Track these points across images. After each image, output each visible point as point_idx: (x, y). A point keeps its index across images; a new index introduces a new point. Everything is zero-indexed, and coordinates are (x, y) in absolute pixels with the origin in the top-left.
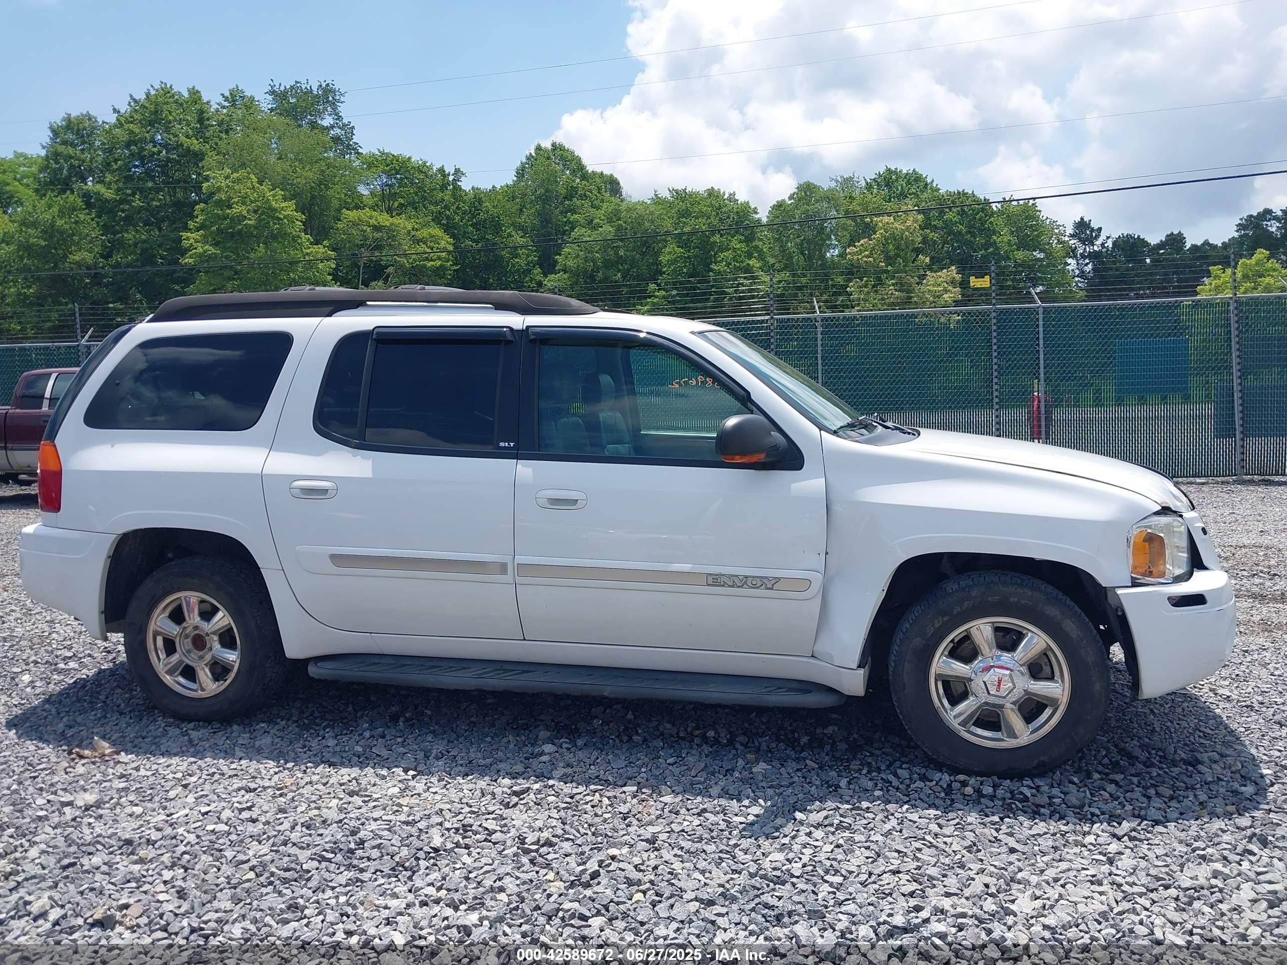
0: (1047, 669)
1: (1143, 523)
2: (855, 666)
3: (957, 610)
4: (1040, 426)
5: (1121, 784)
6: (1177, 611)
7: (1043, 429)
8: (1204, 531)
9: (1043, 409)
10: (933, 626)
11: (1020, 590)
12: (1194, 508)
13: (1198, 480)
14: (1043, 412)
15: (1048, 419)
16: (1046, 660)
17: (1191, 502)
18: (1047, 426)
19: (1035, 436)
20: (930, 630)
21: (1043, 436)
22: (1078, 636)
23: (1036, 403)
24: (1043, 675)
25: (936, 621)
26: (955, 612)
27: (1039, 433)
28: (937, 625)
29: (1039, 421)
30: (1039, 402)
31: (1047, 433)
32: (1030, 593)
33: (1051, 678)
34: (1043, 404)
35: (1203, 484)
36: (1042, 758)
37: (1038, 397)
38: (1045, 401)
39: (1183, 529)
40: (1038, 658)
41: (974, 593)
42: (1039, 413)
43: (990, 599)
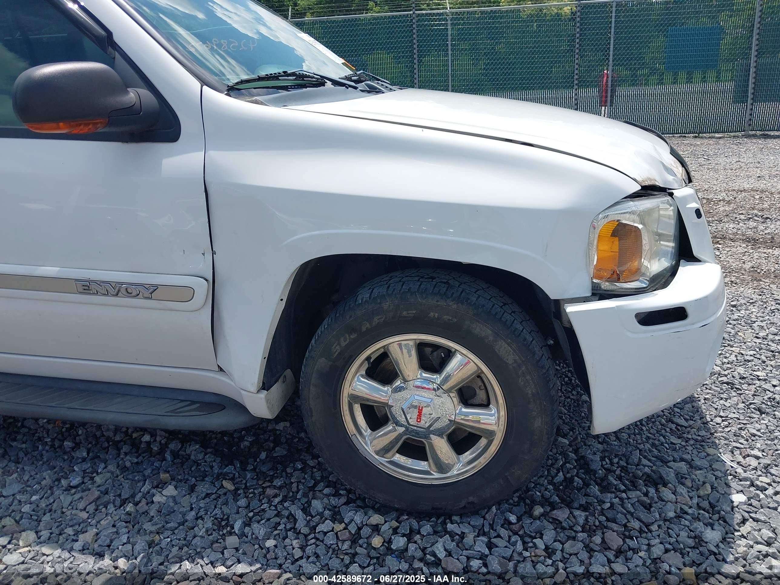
0: (481, 395)
1: (611, 212)
2: (254, 389)
3: (366, 326)
4: (606, 97)
5: (565, 524)
6: (645, 332)
7: (609, 99)
8: (698, 213)
9: (610, 84)
10: (339, 344)
11: (442, 303)
12: (690, 181)
13: (717, 135)
14: (610, 85)
15: (613, 91)
16: (480, 383)
17: (688, 173)
18: (612, 96)
19: (603, 104)
20: (336, 349)
21: (609, 104)
22: (515, 361)
23: (605, 78)
24: (476, 401)
25: (342, 339)
26: (364, 329)
27: (606, 102)
28: (343, 344)
29: (606, 92)
30: (607, 77)
31: (612, 102)
32: (455, 306)
33: (486, 405)
34: (610, 79)
35: (720, 138)
36: (471, 499)
37: (607, 74)
38: (612, 77)
39: (671, 212)
40: (471, 381)
41: (386, 305)
42: (607, 86)
43: (405, 313)
